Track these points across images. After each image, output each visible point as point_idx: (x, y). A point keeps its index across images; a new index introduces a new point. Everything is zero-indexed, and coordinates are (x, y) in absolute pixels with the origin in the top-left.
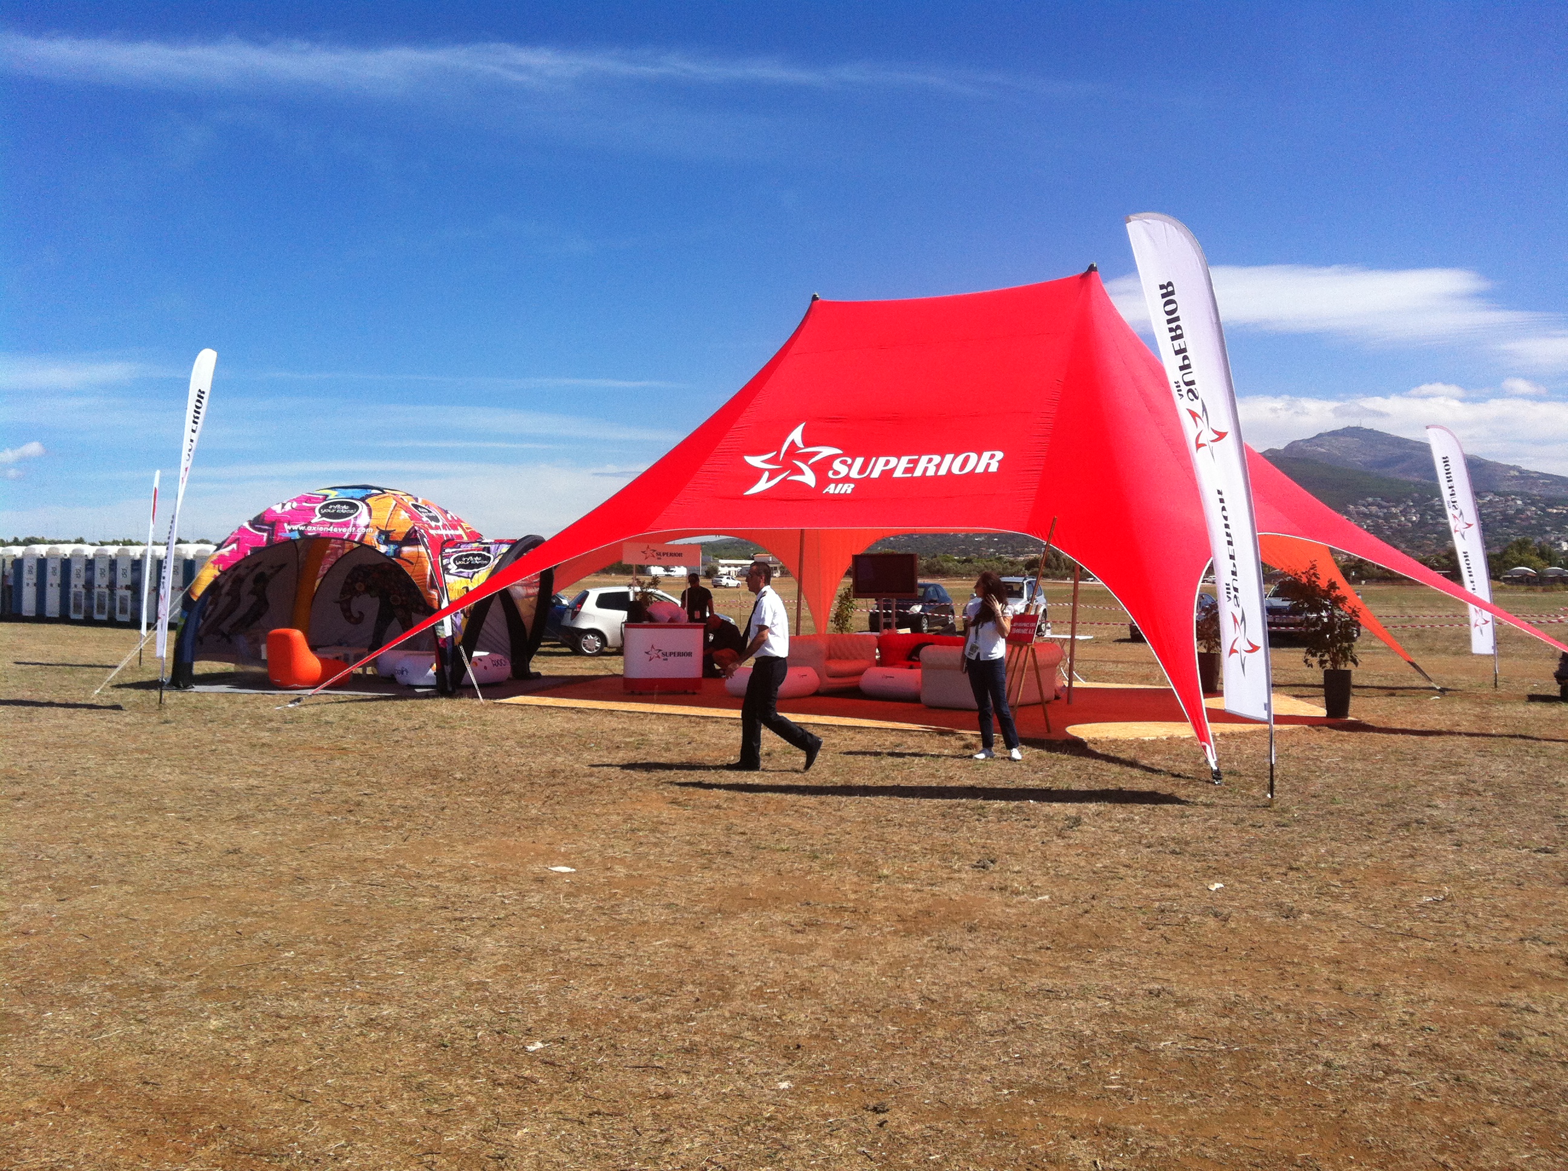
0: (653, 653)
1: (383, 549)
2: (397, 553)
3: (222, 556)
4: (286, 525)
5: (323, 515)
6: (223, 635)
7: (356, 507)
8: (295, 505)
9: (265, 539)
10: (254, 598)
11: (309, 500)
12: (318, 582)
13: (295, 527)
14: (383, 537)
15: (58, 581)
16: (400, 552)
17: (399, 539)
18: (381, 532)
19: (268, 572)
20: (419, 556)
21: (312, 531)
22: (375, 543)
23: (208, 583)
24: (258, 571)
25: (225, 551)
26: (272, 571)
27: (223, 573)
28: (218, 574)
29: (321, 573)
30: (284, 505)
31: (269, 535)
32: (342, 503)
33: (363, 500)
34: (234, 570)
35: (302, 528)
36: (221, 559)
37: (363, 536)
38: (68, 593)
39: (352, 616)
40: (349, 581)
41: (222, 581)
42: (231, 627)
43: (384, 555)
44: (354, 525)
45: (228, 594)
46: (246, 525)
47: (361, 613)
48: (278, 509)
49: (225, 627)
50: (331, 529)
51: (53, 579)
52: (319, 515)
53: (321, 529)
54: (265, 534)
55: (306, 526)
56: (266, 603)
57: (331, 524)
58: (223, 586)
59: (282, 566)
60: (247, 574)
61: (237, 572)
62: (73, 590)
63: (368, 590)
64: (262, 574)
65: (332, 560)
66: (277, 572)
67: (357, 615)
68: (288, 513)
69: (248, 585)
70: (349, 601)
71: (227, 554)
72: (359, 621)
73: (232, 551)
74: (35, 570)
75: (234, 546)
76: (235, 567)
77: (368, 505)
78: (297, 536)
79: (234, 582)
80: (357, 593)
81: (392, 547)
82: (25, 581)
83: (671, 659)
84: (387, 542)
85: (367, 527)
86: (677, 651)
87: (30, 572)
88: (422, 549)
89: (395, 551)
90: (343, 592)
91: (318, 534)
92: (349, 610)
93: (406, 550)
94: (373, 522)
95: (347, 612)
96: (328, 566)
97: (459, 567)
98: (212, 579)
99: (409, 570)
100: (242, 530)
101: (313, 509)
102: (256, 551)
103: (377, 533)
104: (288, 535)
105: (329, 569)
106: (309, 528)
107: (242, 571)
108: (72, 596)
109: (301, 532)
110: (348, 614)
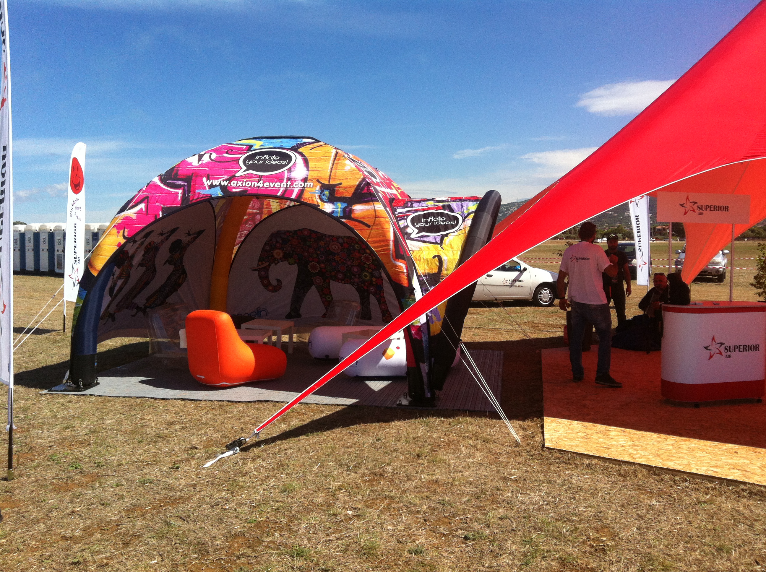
0: (714, 348)
1: (328, 208)
2: (348, 213)
3: (127, 218)
4: (204, 179)
5: (249, 168)
6: (139, 309)
7: (289, 158)
8: (214, 156)
9: (180, 196)
10: (170, 268)
11: (230, 150)
12: (236, 248)
13: (216, 182)
14: (327, 193)
15: (47, 248)
16: (351, 211)
17: (348, 195)
18: (324, 187)
19: (185, 239)
20: (376, 216)
21: (237, 186)
22: (317, 200)
23: (111, 254)
24: (173, 238)
25: (131, 213)
26: (189, 238)
27: (129, 240)
28: (123, 241)
29: (239, 239)
30: (200, 157)
31: (184, 194)
32: (271, 154)
33: (295, 149)
34: (146, 236)
35: (225, 183)
36: (126, 223)
37: (301, 192)
38: (54, 255)
39: (269, 284)
40: (267, 248)
41: (131, 249)
42: (148, 299)
43: (330, 215)
44: (289, 179)
45: (140, 265)
46: (157, 180)
47: (278, 280)
48: (194, 161)
49: (140, 300)
50: (261, 184)
51: (44, 246)
52: (244, 168)
53: (248, 184)
54: (180, 191)
55: (230, 180)
56: (184, 272)
57: (260, 177)
58: (133, 256)
59: (200, 233)
60: (162, 242)
61: (149, 240)
62: (56, 253)
63: (286, 257)
64: (179, 241)
65: (250, 226)
66: (194, 239)
67: (274, 283)
68: (207, 165)
69: (164, 254)
70: (267, 269)
71: (134, 216)
72: (277, 288)
73: (140, 212)
74: (32, 240)
75: (142, 206)
76: (146, 232)
77: (301, 154)
78: (218, 192)
79: (147, 251)
80: (275, 261)
81: (340, 206)
82: (27, 248)
83: (736, 355)
84: (332, 199)
85: (305, 180)
86: (742, 343)
87: (30, 241)
88: (379, 207)
89: (344, 210)
90: (261, 259)
91: (245, 191)
92: (267, 277)
93: (359, 209)
94: (312, 174)
95: (264, 278)
96: (246, 232)
97: (421, 230)
98: (116, 248)
99: (364, 234)
100: (151, 186)
101: (238, 160)
102: (170, 212)
103: (318, 188)
104: (208, 191)
105: (247, 236)
106: (234, 183)
107: (155, 238)
108: (56, 257)
109: (223, 188)
110: (265, 282)
